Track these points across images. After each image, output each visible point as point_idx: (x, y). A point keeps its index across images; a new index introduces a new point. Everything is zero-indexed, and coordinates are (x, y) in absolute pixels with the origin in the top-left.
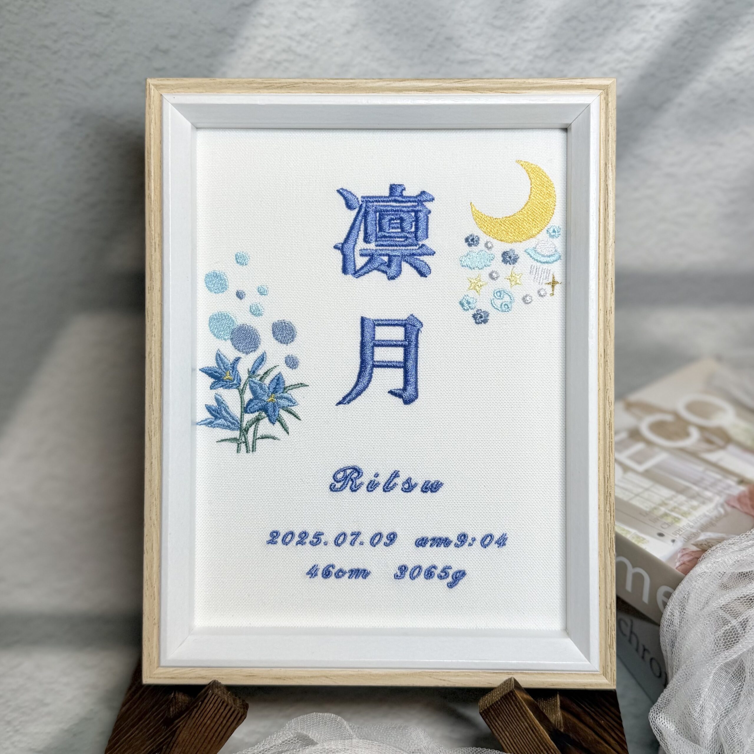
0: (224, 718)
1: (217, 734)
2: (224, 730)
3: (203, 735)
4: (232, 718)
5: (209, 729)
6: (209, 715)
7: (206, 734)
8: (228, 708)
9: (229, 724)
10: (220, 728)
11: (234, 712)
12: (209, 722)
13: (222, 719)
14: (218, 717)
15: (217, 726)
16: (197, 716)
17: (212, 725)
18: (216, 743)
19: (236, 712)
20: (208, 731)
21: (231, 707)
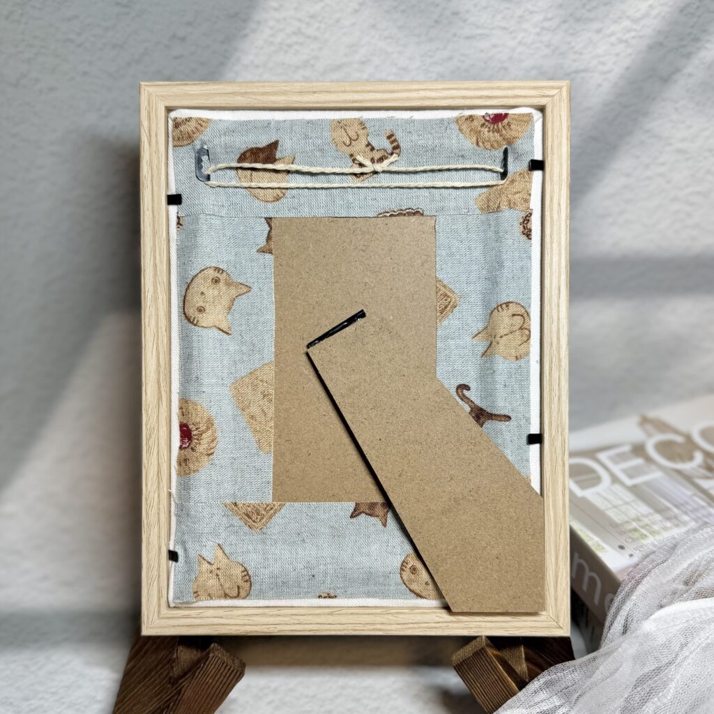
0: (224, 677)
1: (218, 692)
2: (225, 687)
3: (206, 693)
4: (232, 676)
5: (211, 687)
6: (210, 676)
7: (209, 692)
8: (228, 668)
9: (229, 681)
10: (221, 686)
11: (232, 671)
12: (211, 681)
13: (222, 678)
14: (218, 676)
15: (218, 684)
16: (200, 676)
17: (214, 683)
18: (218, 699)
19: (234, 672)
20: (210, 689)
21: (231, 667)
